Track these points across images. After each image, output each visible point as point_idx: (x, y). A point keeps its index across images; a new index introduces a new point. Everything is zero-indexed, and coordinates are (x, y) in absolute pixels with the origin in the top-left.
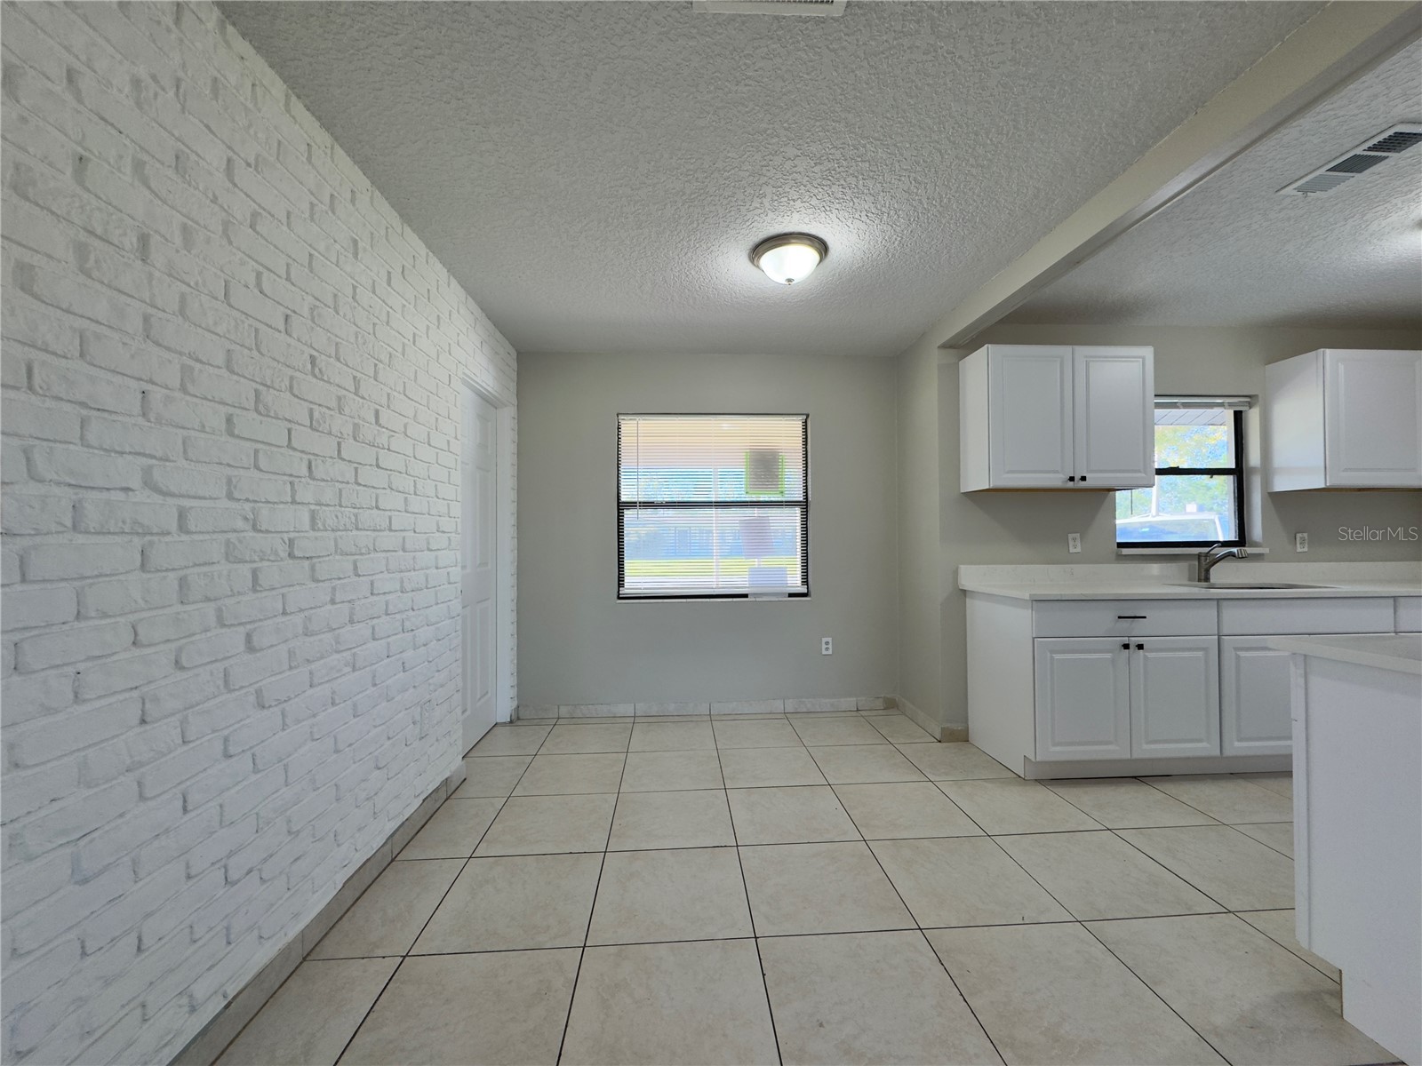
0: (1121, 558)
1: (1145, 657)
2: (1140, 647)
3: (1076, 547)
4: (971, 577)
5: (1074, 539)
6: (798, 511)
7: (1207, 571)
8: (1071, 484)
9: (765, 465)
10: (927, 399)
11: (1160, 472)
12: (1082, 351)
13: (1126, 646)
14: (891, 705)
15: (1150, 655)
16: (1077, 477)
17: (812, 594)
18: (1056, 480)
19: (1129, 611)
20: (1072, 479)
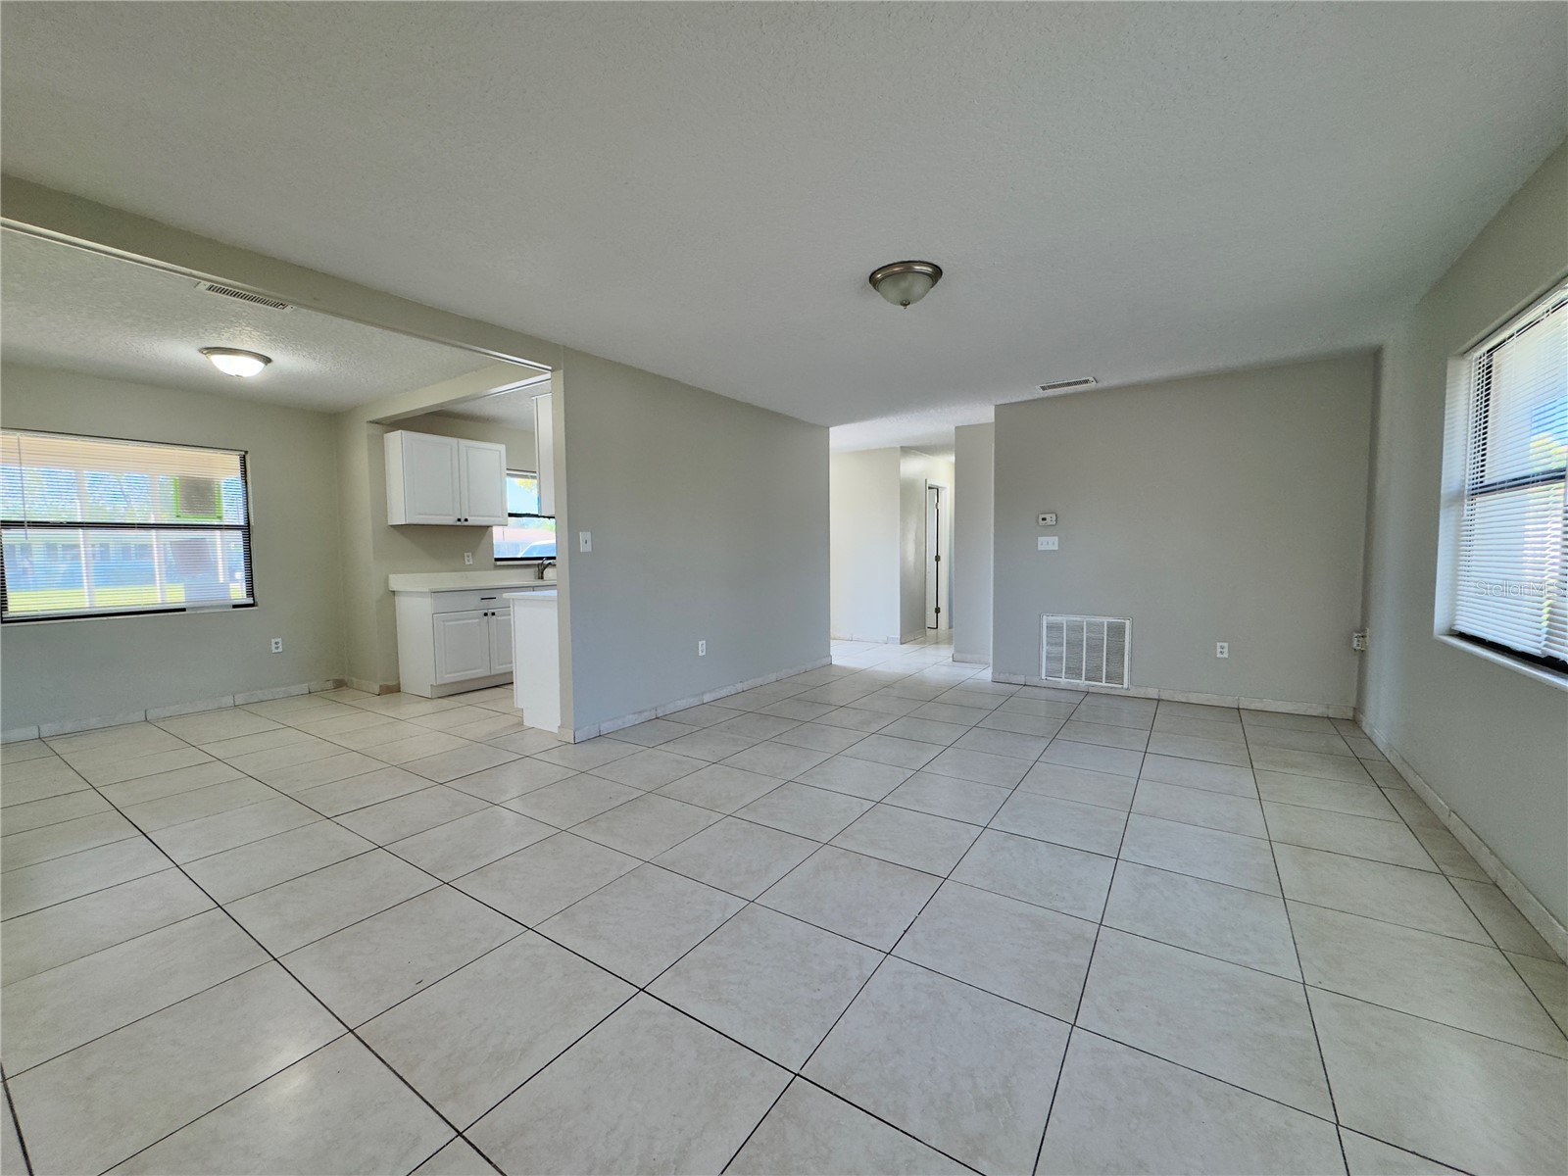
0: (497, 567)
1: (497, 620)
2: (493, 614)
3: (469, 561)
4: (397, 582)
5: (468, 557)
6: (239, 534)
7: (542, 573)
8: (459, 523)
9: (198, 493)
10: (360, 458)
11: (511, 515)
12: (464, 443)
13: (486, 614)
14: (340, 684)
15: (499, 618)
16: (462, 520)
17: (259, 604)
18: (450, 520)
19: (488, 595)
20: (459, 520)
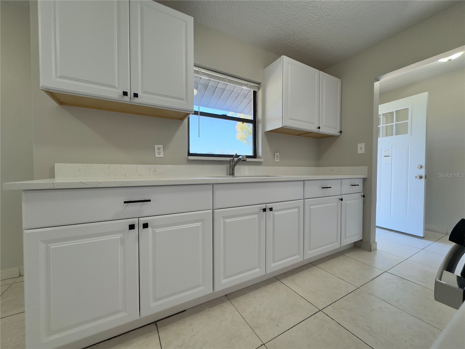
0: (190, 162)
3: (159, 153)
5: (159, 149)
7: (233, 169)
18: (113, 93)
20: (125, 94)
